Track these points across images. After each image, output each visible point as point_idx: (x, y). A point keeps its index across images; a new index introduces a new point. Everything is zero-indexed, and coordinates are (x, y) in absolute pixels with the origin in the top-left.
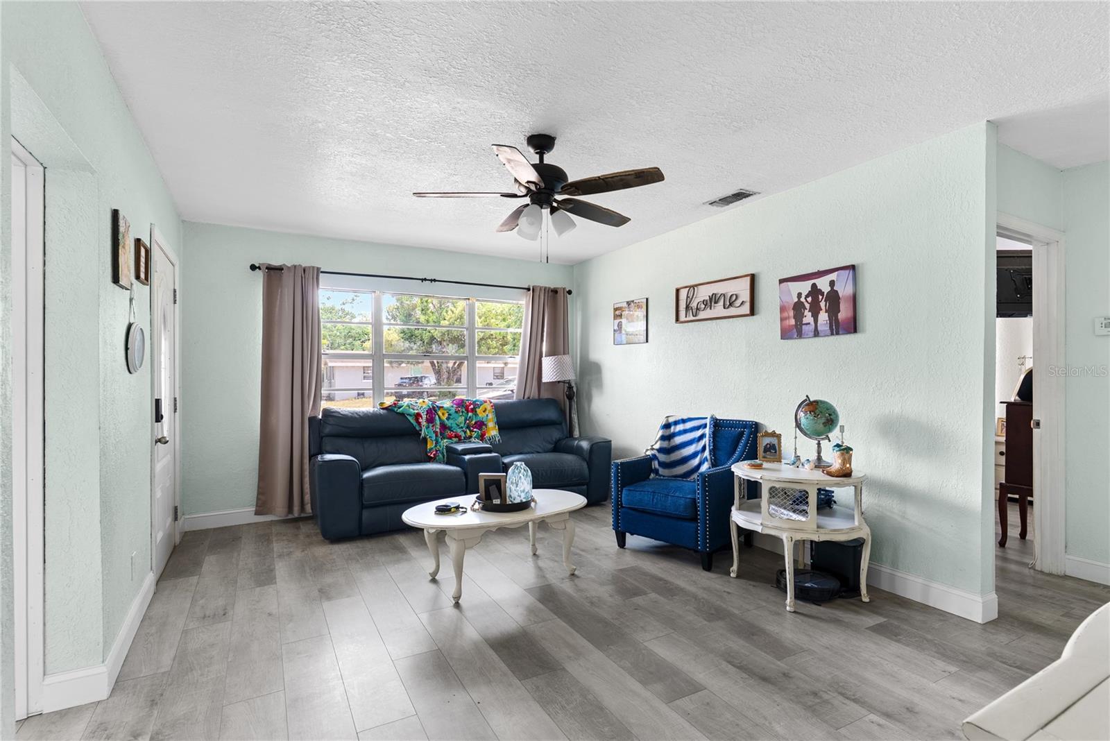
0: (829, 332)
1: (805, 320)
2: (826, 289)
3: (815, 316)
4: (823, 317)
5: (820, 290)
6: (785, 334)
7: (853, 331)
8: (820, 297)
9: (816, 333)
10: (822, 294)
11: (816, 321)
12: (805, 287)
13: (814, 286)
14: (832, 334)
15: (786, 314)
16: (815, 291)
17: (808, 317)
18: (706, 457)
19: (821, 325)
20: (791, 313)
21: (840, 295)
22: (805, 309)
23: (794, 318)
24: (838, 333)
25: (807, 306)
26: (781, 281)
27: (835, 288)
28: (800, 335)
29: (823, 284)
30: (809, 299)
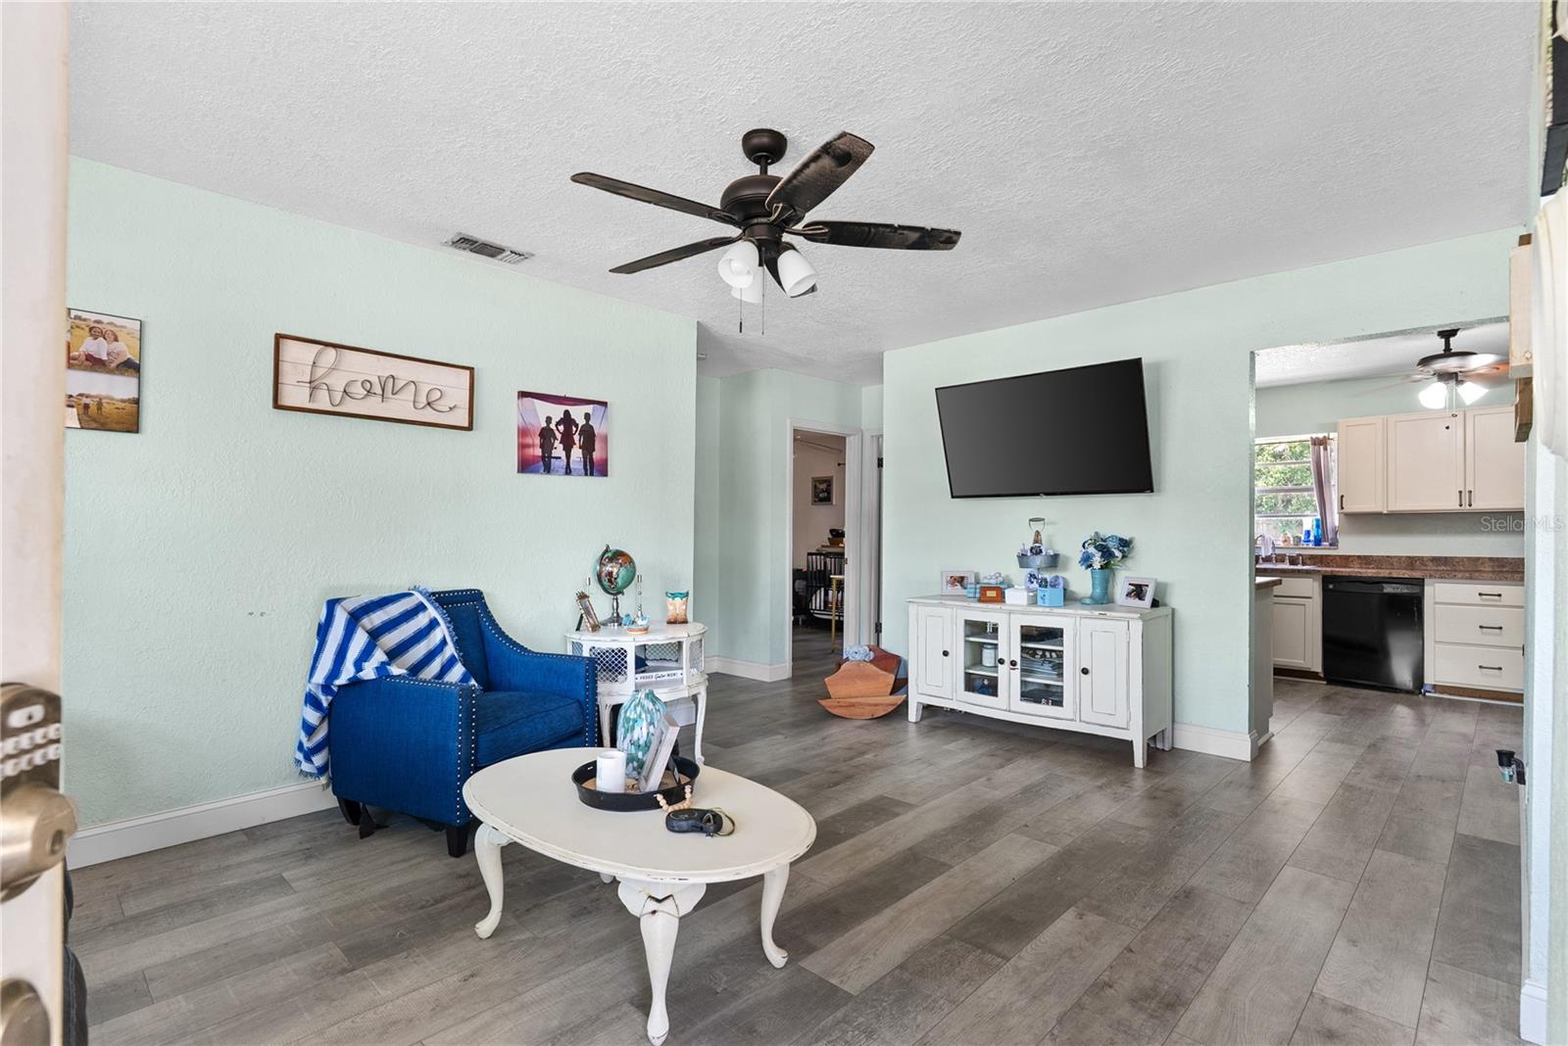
0: (583, 471)
1: (555, 453)
2: (581, 422)
3: (568, 449)
4: (577, 453)
5: (574, 420)
6: (525, 466)
8: (574, 429)
9: (568, 471)
10: (577, 426)
11: (568, 457)
12: (557, 412)
13: (567, 413)
14: (586, 474)
15: (529, 441)
16: (567, 420)
17: (558, 450)
19: (574, 461)
20: (537, 441)
21: (596, 432)
22: (555, 438)
23: (542, 446)
24: (592, 474)
25: (559, 436)
26: (523, 395)
27: (590, 423)
28: (548, 470)
29: (578, 414)
30: (561, 428)
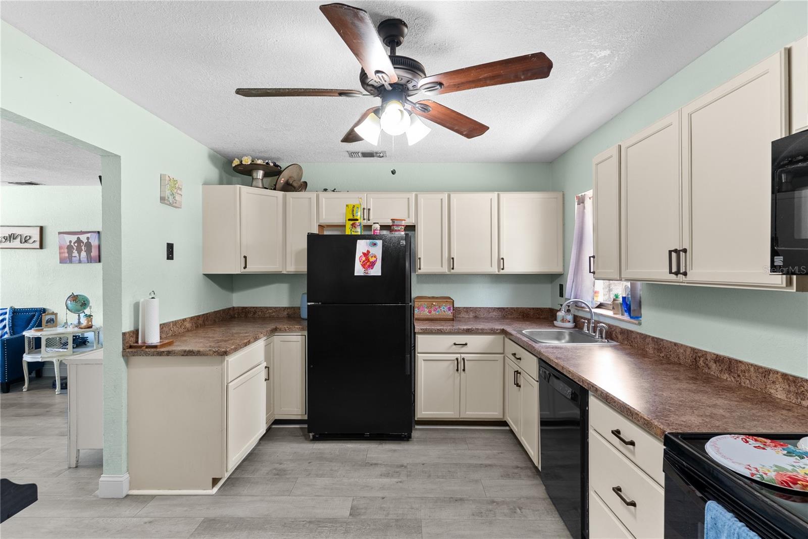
0: (87, 262)
1: (73, 255)
2: (85, 241)
3: (79, 253)
4: (83, 254)
5: (82, 241)
6: (62, 261)
7: (98, 261)
8: (82, 244)
9: (80, 262)
10: (83, 243)
11: (80, 256)
12: (74, 238)
13: (78, 238)
14: (88, 262)
15: (62, 251)
16: (79, 241)
17: (75, 253)
18: (6, 332)
19: (83, 258)
20: (66, 250)
21: (92, 244)
22: (74, 249)
23: (68, 253)
24: (91, 262)
25: (75, 248)
26: (60, 233)
27: (89, 241)
28: (71, 262)
29: (83, 238)
30: (76, 244)
